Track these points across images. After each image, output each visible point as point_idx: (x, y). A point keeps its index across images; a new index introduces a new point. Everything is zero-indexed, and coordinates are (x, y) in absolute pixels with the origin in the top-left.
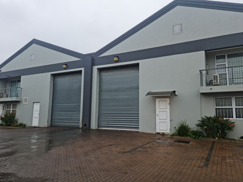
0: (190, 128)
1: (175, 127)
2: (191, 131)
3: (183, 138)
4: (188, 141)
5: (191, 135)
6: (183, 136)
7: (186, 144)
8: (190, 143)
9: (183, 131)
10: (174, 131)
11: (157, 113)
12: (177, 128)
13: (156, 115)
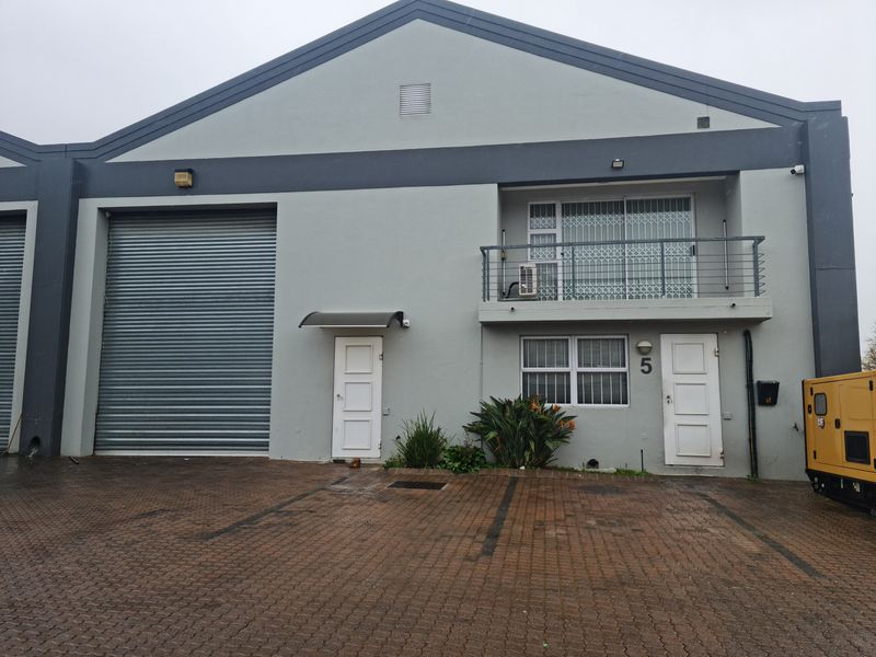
0: (445, 440)
1: (398, 437)
2: (447, 448)
3: (423, 472)
4: (437, 480)
5: (447, 460)
6: (424, 466)
7: (431, 492)
8: (444, 488)
9: (422, 449)
10: (394, 451)
11: (338, 389)
12: (404, 441)
13: (335, 396)
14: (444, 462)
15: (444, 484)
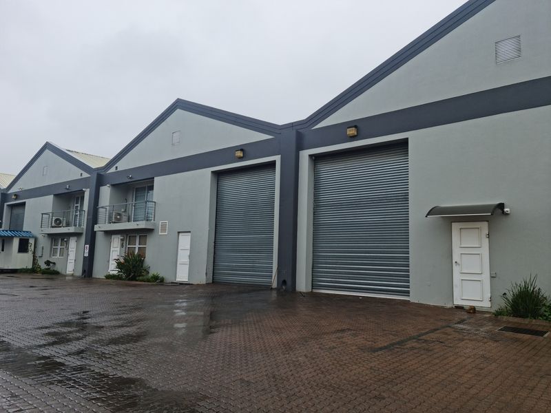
0: (545, 298)
1: (505, 294)
2: (548, 304)
3: (527, 321)
4: (540, 329)
5: (547, 314)
6: (527, 317)
7: (534, 337)
8: (546, 335)
9: (526, 304)
10: (501, 304)
11: (456, 258)
12: (510, 296)
13: (454, 262)
14: (545, 316)
15: (546, 333)
